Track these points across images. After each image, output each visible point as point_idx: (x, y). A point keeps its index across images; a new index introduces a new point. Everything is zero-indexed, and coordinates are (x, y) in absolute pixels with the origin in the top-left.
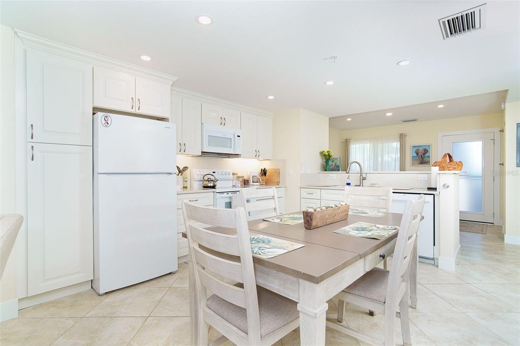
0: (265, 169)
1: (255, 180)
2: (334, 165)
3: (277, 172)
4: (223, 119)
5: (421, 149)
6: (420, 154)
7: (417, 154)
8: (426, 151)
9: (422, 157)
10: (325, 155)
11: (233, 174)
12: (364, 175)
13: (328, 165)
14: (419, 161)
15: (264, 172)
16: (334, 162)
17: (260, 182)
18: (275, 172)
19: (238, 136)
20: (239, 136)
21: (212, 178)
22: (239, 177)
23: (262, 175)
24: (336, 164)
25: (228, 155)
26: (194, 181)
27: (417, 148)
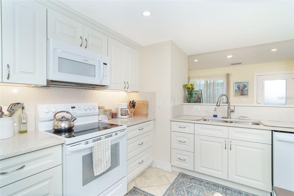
0: (133, 101)
1: (124, 113)
2: (197, 97)
3: (146, 104)
4: (84, 40)
5: (242, 85)
6: (240, 88)
7: (239, 88)
8: (245, 86)
9: (242, 91)
10: (189, 88)
11: (99, 108)
12: (232, 108)
13: (192, 97)
14: (240, 93)
15: (133, 105)
16: (197, 95)
17: (128, 114)
18: (144, 104)
19: (104, 64)
20: (106, 64)
21: (68, 116)
22: (105, 111)
23: (131, 108)
24: (198, 96)
25: (93, 87)
26: (41, 121)
27: (238, 84)
